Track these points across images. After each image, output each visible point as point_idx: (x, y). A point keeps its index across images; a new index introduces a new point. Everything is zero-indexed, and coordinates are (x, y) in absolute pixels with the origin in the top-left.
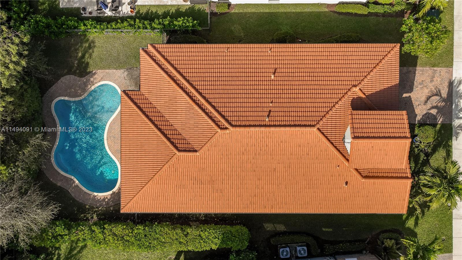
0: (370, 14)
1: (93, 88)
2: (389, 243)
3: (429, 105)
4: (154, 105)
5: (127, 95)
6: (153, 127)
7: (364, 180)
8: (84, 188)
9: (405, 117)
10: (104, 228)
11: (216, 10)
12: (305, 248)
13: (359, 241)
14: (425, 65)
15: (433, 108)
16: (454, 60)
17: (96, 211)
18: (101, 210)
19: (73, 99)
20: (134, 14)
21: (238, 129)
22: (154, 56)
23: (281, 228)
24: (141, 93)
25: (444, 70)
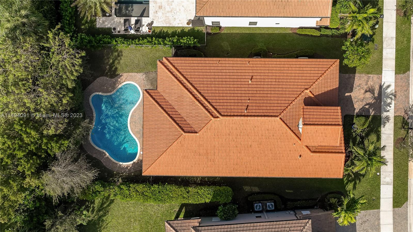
0: (322, 36)
1: (120, 86)
2: (333, 201)
3: (364, 103)
4: (167, 100)
5: (148, 93)
6: (166, 115)
7: (312, 154)
8: (112, 159)
9: (339, 111)
10: (130, 187)
11: (210, 31)
12: (273, 204)
13: (312, 199)
14: (361, 73)
15: (367, 104)
16: (383, 69)
17: (121, 176)
18: (125, 175)
19: (106, 94)
20: (151, 33)
21: (225, 118)
22: (167, 66)
23: (256, 189)
24: (158, 92)
25: (375, 77)
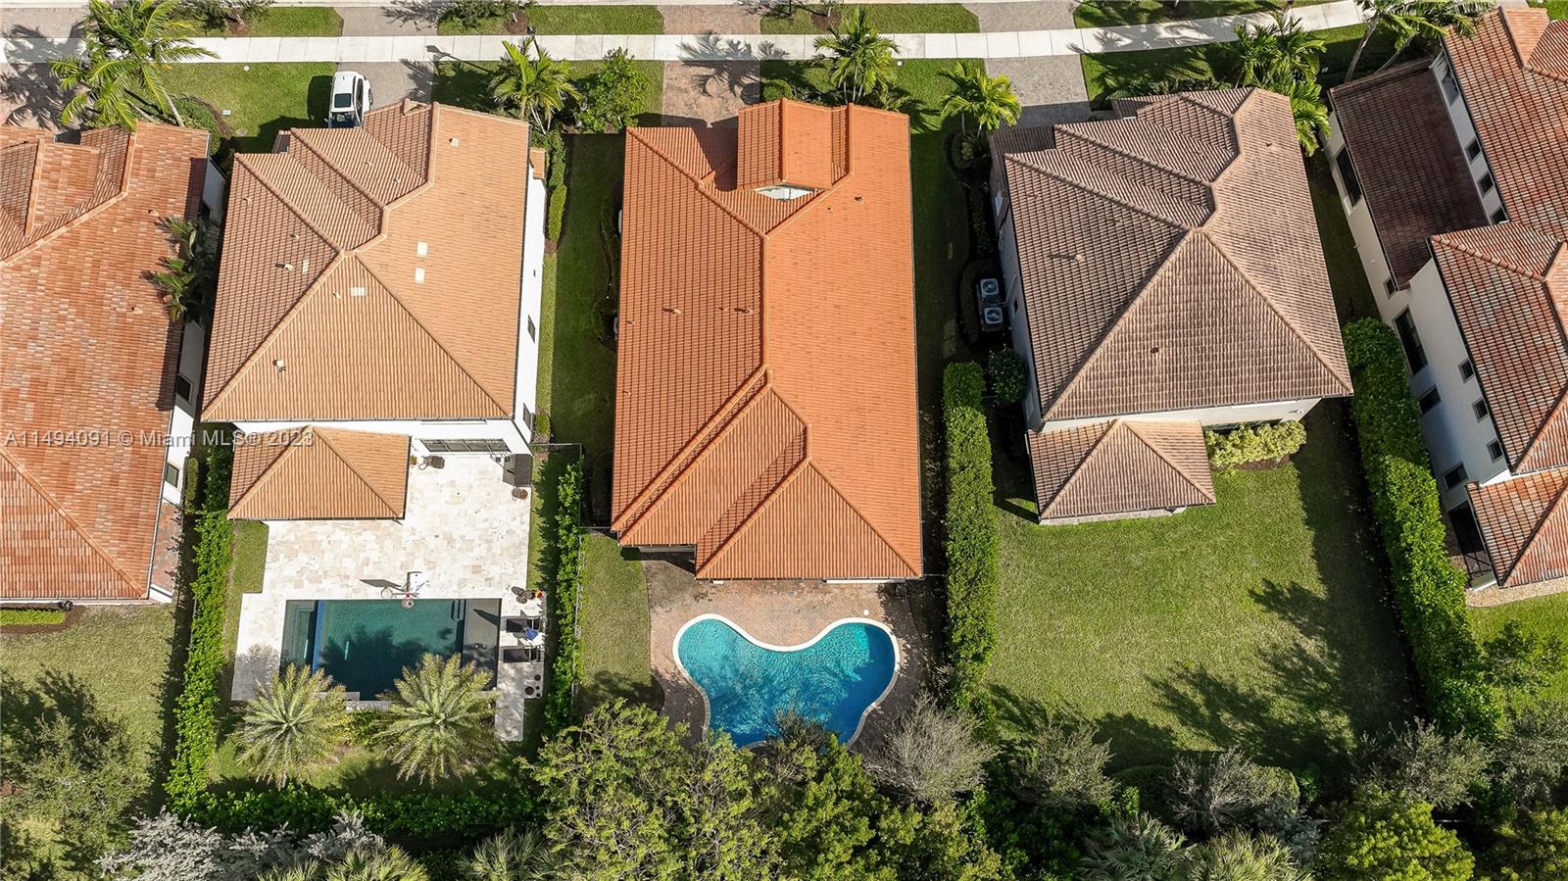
0: (566, 182)
1: (686, 674)
2: (967, 150)
3: (729, 94)
4: (724, 513)
7: (852, 173)
8: (886, 692)
12: (983, 281)
14: (658, 102)
15: (732, 90)
16: (651, 58)
17: (932, 668)
18: (929, 657)
19: (708, 713)
20: (544, 594)
21: (767, 355)
22: (635, 517)
23: (950, 327)
24: (701, 541)
25: (667, 73)
